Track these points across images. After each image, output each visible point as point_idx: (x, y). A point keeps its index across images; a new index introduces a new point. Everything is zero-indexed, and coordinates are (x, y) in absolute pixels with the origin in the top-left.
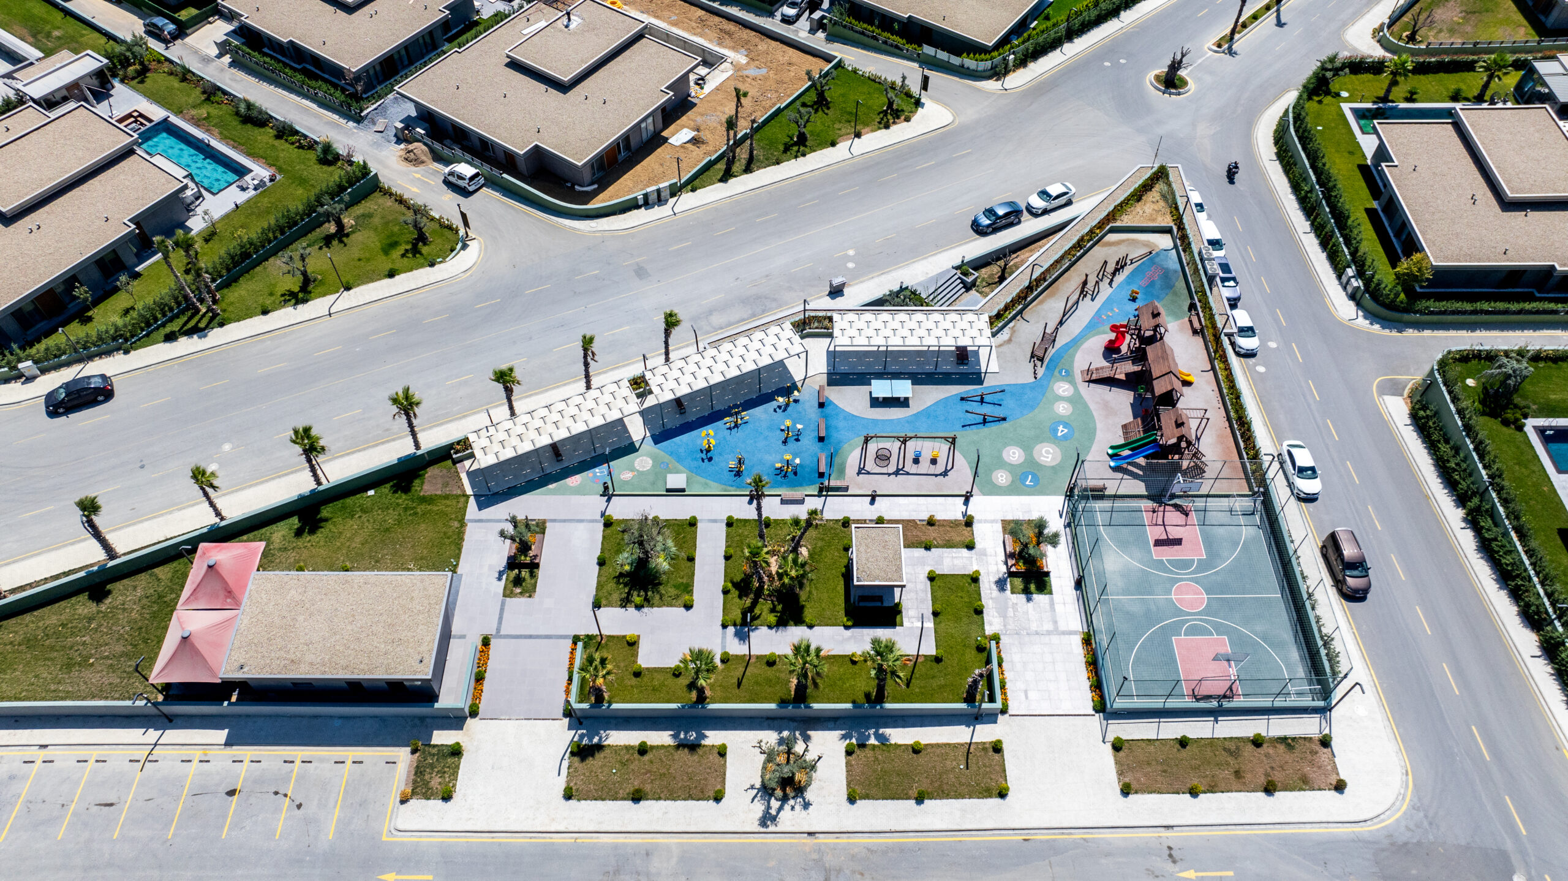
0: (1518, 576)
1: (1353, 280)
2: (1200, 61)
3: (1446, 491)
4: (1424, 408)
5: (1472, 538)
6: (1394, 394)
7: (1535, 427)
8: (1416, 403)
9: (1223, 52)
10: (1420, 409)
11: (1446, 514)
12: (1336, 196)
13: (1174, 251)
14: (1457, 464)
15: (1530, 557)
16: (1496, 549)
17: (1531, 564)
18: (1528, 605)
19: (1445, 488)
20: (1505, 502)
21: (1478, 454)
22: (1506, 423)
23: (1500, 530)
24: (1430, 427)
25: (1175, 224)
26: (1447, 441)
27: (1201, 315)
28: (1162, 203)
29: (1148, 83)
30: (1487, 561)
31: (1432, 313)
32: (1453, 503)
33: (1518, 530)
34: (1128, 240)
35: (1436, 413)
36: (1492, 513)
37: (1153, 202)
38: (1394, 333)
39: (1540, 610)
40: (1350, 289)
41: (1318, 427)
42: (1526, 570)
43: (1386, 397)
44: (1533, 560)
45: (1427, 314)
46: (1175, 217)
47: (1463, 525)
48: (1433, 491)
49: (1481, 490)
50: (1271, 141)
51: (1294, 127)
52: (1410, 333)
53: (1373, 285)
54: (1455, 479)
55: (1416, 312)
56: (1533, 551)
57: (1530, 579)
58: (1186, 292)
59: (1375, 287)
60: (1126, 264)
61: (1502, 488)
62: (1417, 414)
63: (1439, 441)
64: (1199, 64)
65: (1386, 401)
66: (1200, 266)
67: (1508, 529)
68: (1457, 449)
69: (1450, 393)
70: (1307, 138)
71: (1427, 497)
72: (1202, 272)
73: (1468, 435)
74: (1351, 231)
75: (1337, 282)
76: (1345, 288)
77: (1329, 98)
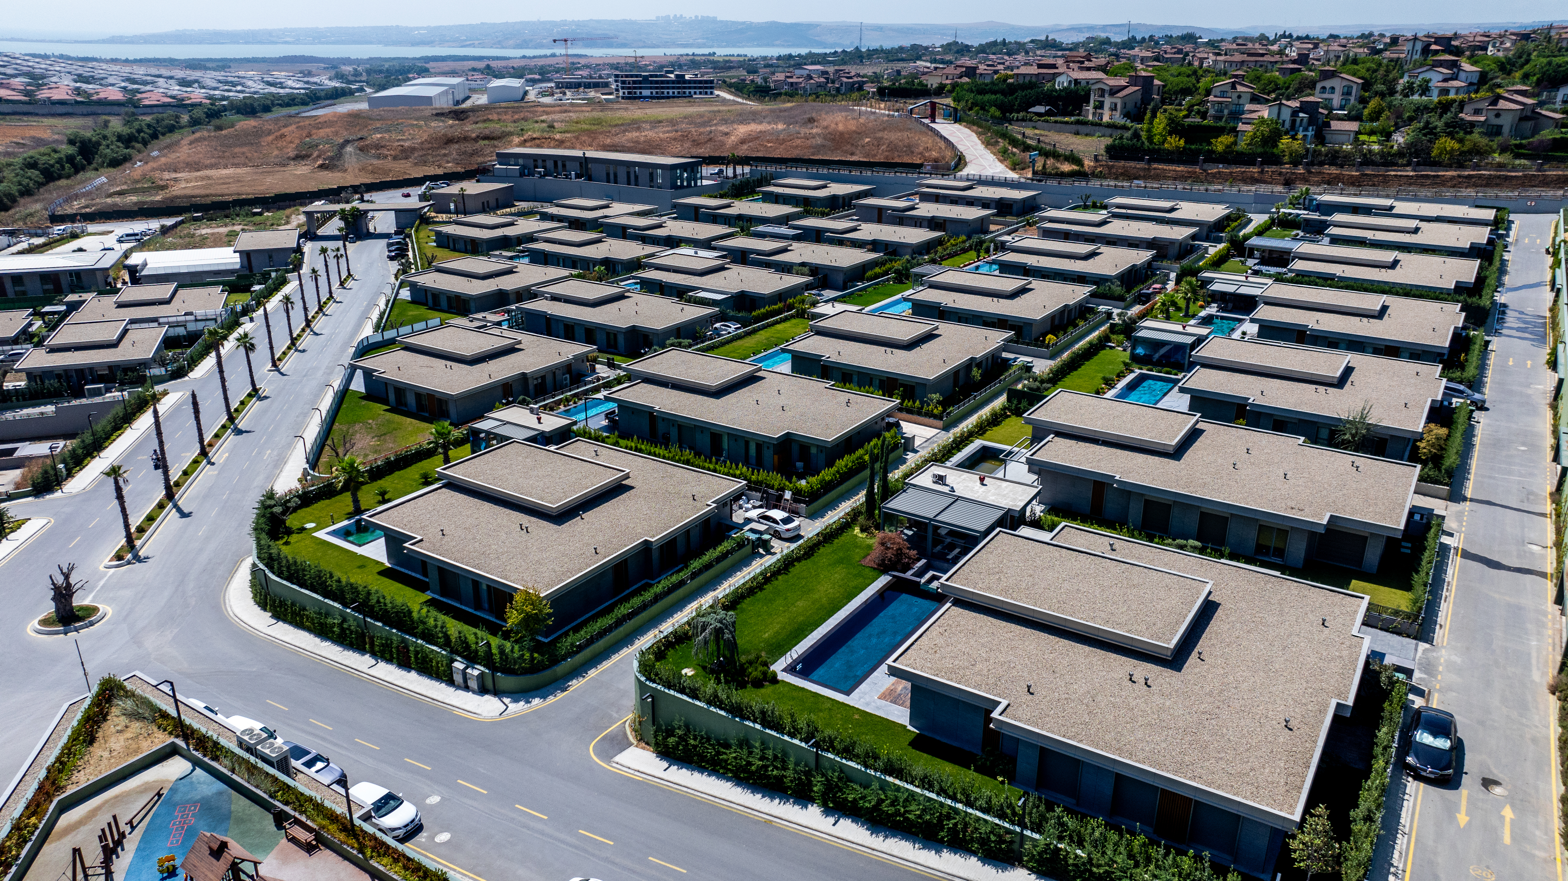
0: (940, 819)
1: (469, 671)
2: (102, 583)
3: (777, 801)
4: (670, 733)
5: (854, 825)
6: (622, 750)
7: (784, 670)
8: (656, 736)
9: (129, 563)
10: (665, 738)
11: (805, 823)
12: (378, 602)
13: (198, 771)
14: (762, 759)
15: (930, 788)
16: (891, 810)
17: (938, 794)
18: (984, 842)
19: (772, 798)
20: (848, 752)
21: (771, 728)
22: (758, 684)
23: (875, 785)
24: (695, 747)
25: (177, 736)
26: (727, 746)
27: (303, 818)
28: (136, 726)
29: (34, 635)
30: (894, 836)
31: (581, 648)
32: (797, 807)
33: (890, 770)
34: (106, 802)
35: (687, 726)
36: (847, 777)
37: (118, 732)
38: (561, 695)
39: (1000, 835)
40: (473, 684)
41: (576, 847)
42: (942, 805)
43: (617, 759)
44: (937, 788)
45: (577, 652)
46: (170, 728)
47: (831, 820)
48: (766, 811)
49: (813, 764)
50: (257, 609)
51: (274, 573)
52: (575, 684)
53: (497, 658)
54: (775, 777)
55: (564, 658)
56: (926, 777)
57: (956, 811)
58: (256, 808)
59: (501, 658)
60: (122, 835)
61: (831, 741)
62: (666, 746)
63: (719, 753)
64: (102, 587)
65: (620, 762)
66: (252, 759)
67: (880, 778)
68: (745, 743)
69: (682, 691)
70: (297, 571)
71: (767, 823)
72: (260, 764)
73: (743, 718)
74: (424, 623)
75: (452, 689)
76: (467, 688)
77: (294, 536)
